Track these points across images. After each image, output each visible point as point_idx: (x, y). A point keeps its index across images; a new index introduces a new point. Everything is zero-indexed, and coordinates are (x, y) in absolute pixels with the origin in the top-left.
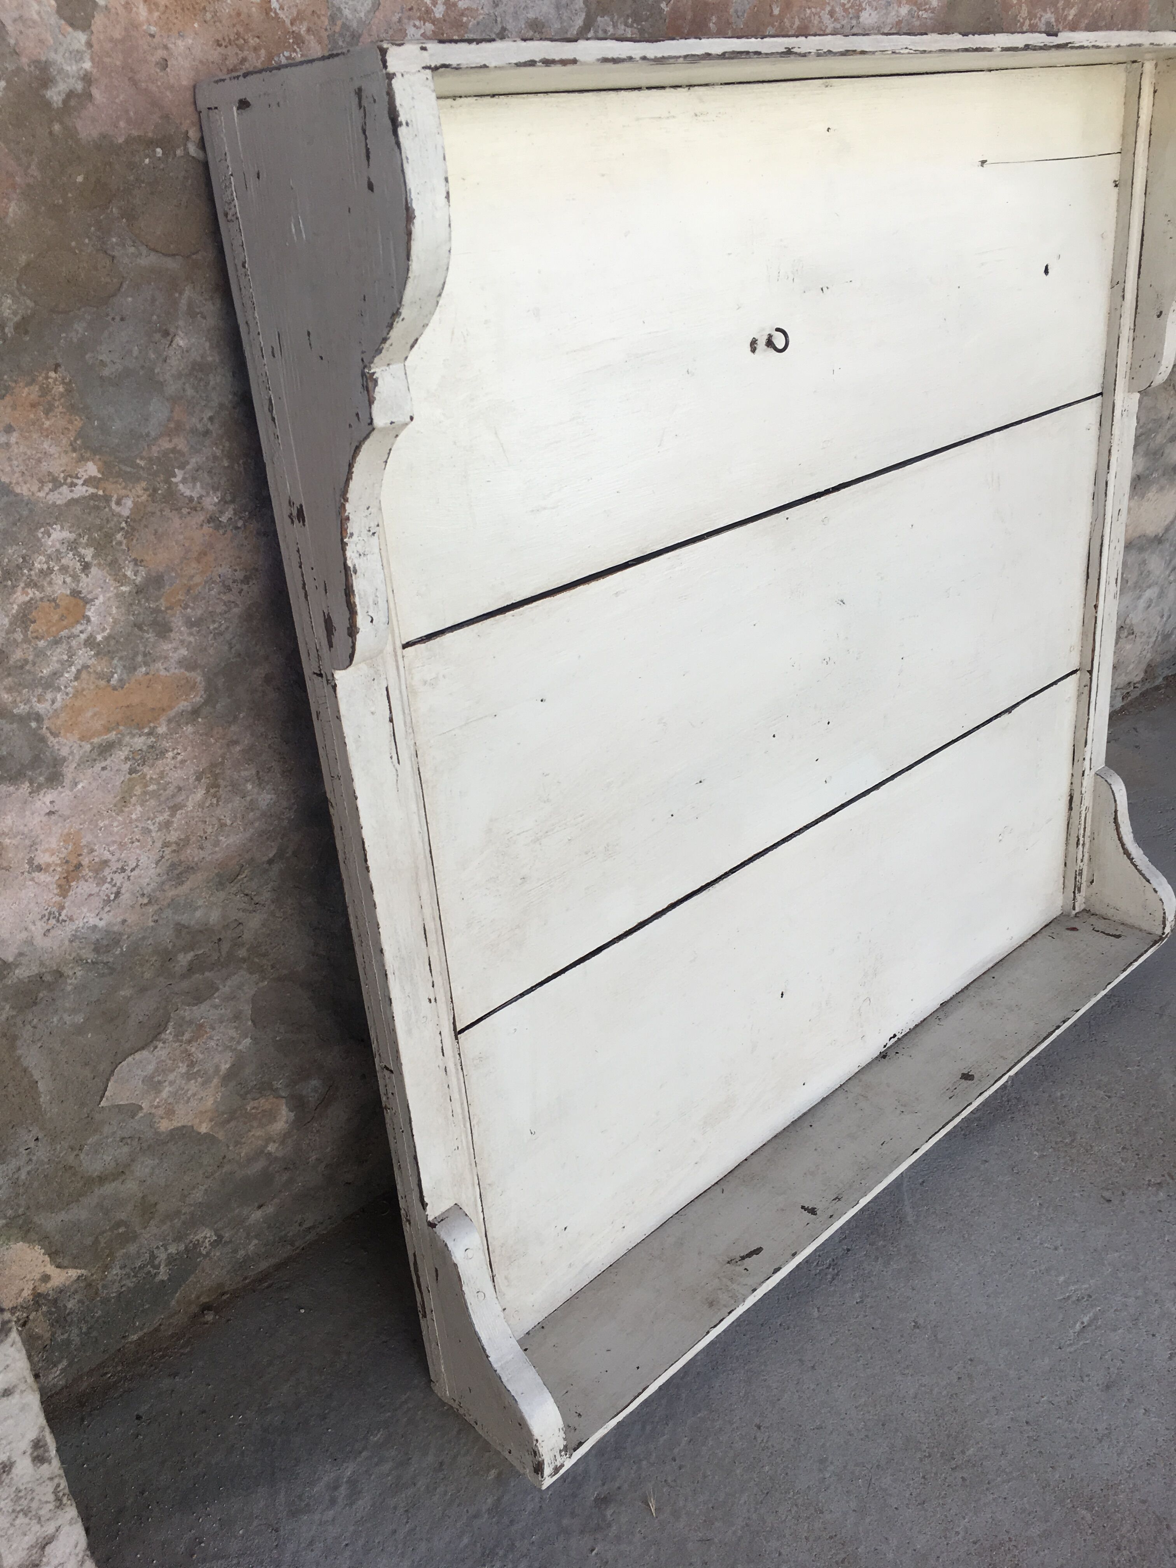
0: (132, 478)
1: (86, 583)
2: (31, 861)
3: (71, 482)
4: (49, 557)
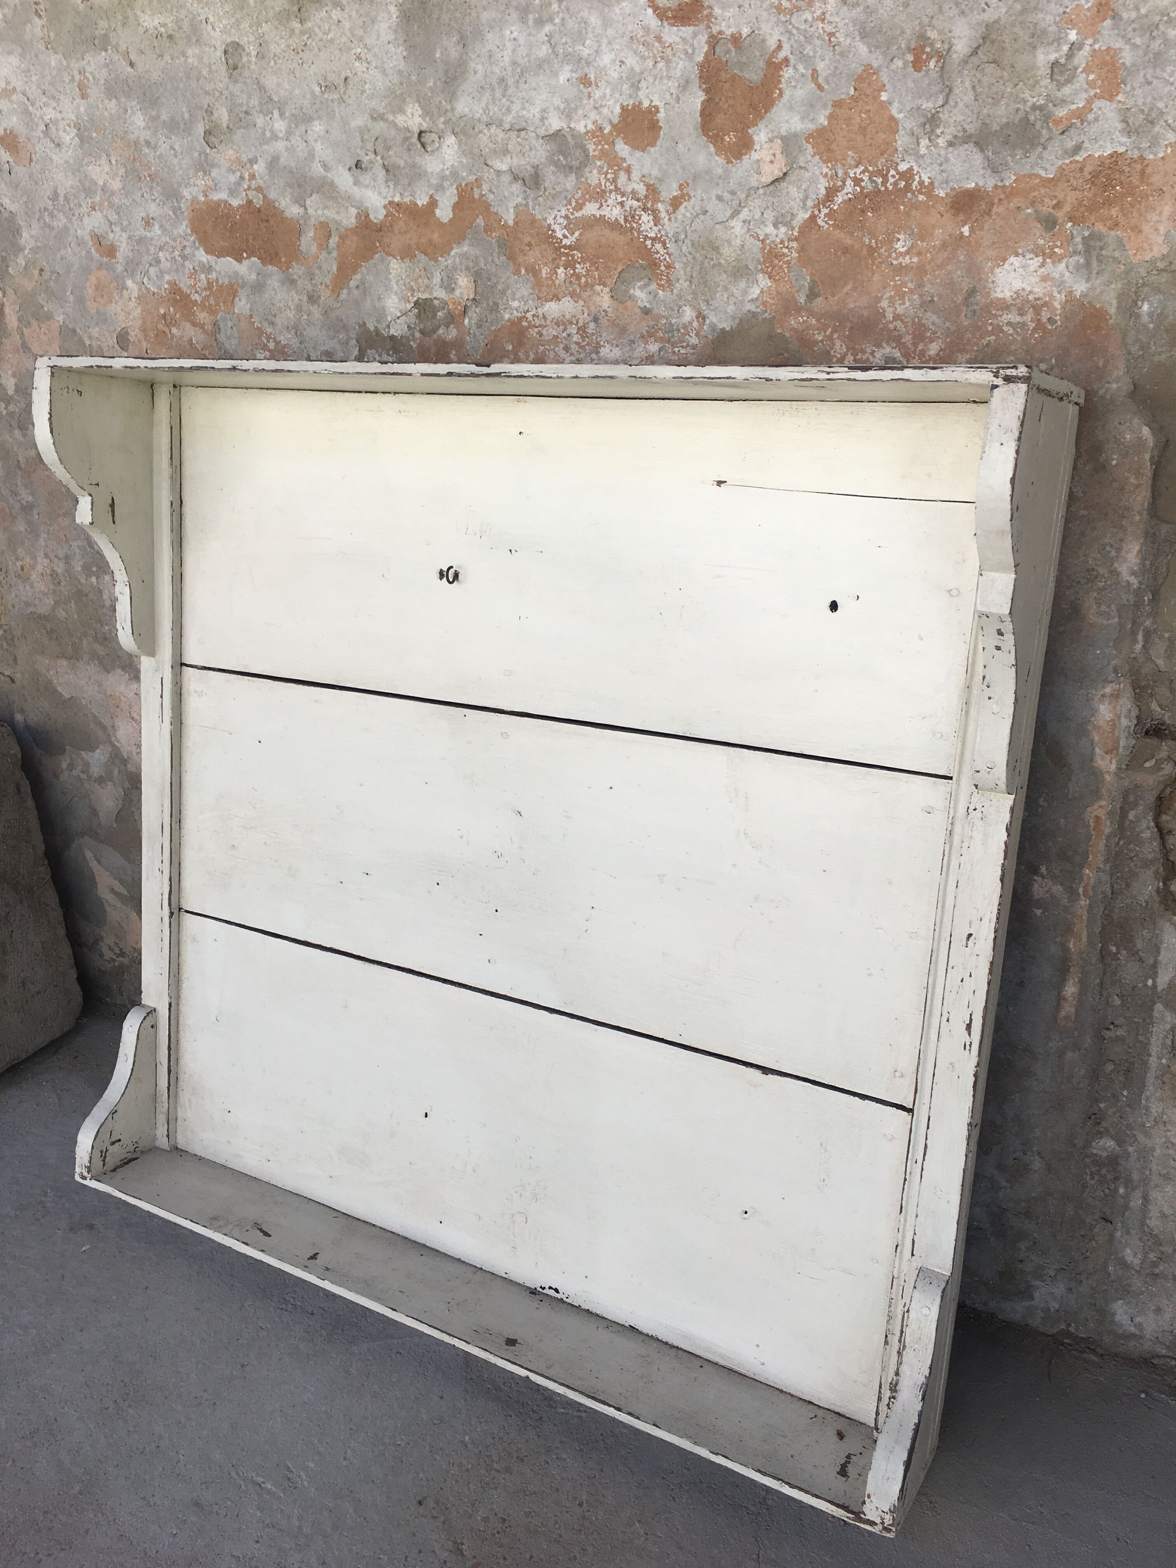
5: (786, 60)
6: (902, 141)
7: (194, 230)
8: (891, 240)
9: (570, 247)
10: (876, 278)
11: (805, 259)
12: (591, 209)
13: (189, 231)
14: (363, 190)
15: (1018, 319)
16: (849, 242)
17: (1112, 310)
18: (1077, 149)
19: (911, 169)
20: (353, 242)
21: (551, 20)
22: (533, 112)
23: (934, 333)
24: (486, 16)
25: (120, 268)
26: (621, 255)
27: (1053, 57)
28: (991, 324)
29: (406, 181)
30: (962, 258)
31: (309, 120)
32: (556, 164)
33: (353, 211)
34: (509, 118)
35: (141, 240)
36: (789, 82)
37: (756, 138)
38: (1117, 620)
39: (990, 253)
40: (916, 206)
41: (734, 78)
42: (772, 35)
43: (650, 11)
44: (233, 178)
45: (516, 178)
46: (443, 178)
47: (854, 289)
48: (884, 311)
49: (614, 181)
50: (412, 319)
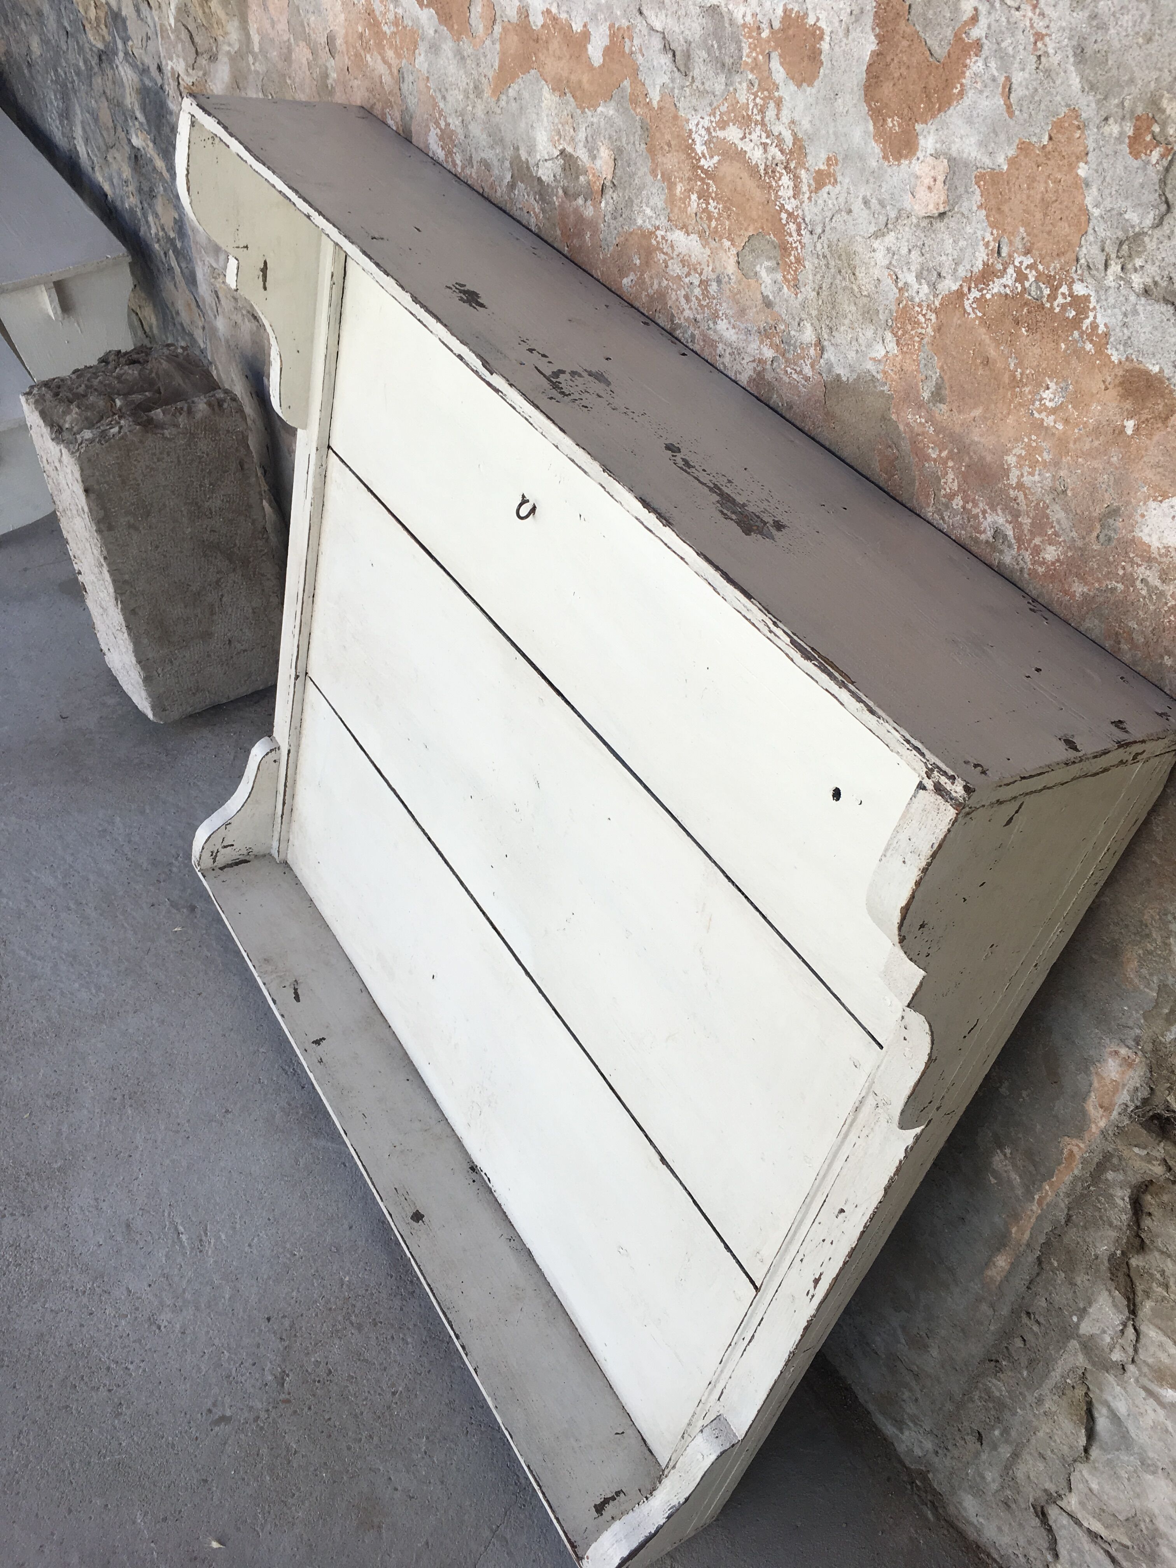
5: (978, 45)
6: (1088, 250)
8: (1039, 382)
9: (707, 173)
10: (1010, 420)
11: (939, 343)
12: (734, 135)
16: (992, 353)
19: (1087, 298)
20: (514, 42)
23: (1056, 534)
26: (754, 214)
28: (1124, 568)
30: (1114, 459)
32: (709, 51)
36: (974, 80)
37: (922, 141)
38: (1155, 994)
40: (1079, 353)
41: (914, 36)
45: (667, 47)
46: (598, 6)
47: (984, 419)
48: (1009, 469)
49: (763, 110)
50: (558, 168)
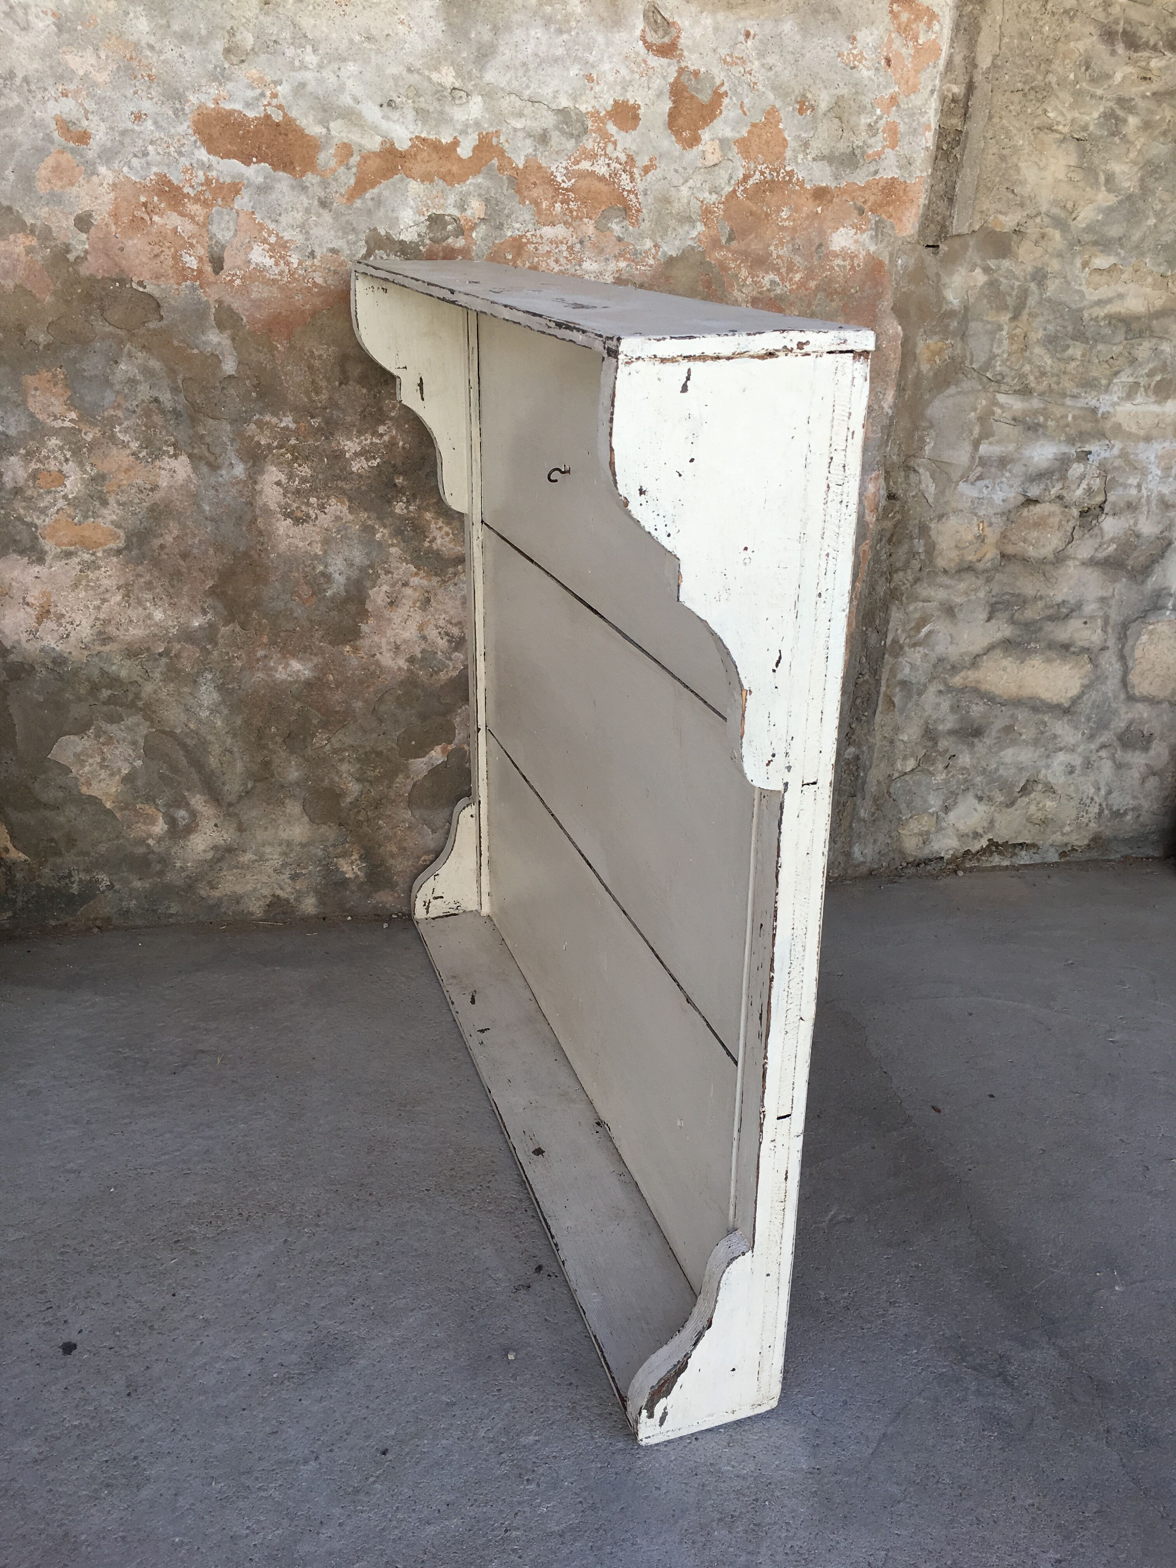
0: (93, 424)
1: (65, 468)
2: (24, 598)
3: (63, 418)
4: (49, 451)
5: (726, 93)
6: (788, 154)
7: (197, 131)
8: (779, 210)
9: (567, 190)
10: (769, 232)
11: (728, 217)
12: (585, 165)
13: (190, 131)
14: (391, 123)
15: (842, 263)
16: (754, 208)
17: (887, 262)
18: (876, 172)
19: (793, 171)
20: (374, 164)
21: (569, 32)
22: (547, 92)
23: (799, 268)
24: (517, 17)
25: (91, 155)
26: (605, 199)
27: (869, 121)
28: (828, 265)
29: (434, 123)
30: (816, 225)
31: (344, 60)
32: (563, 132)
33: (379, 139)
34: (527, 92)
35: (124, 133)
36: (726, 107)
37: (702, 137)
39: (830, 224)
40: (794, 192)
41: (692, 97)
42: (719, 76)
43: (641, 43)
44: (250, 94)
45: (529, 135)
46: (467, 126)
47: (755, 238)
49: (604, 149)
50: (423, 229)
